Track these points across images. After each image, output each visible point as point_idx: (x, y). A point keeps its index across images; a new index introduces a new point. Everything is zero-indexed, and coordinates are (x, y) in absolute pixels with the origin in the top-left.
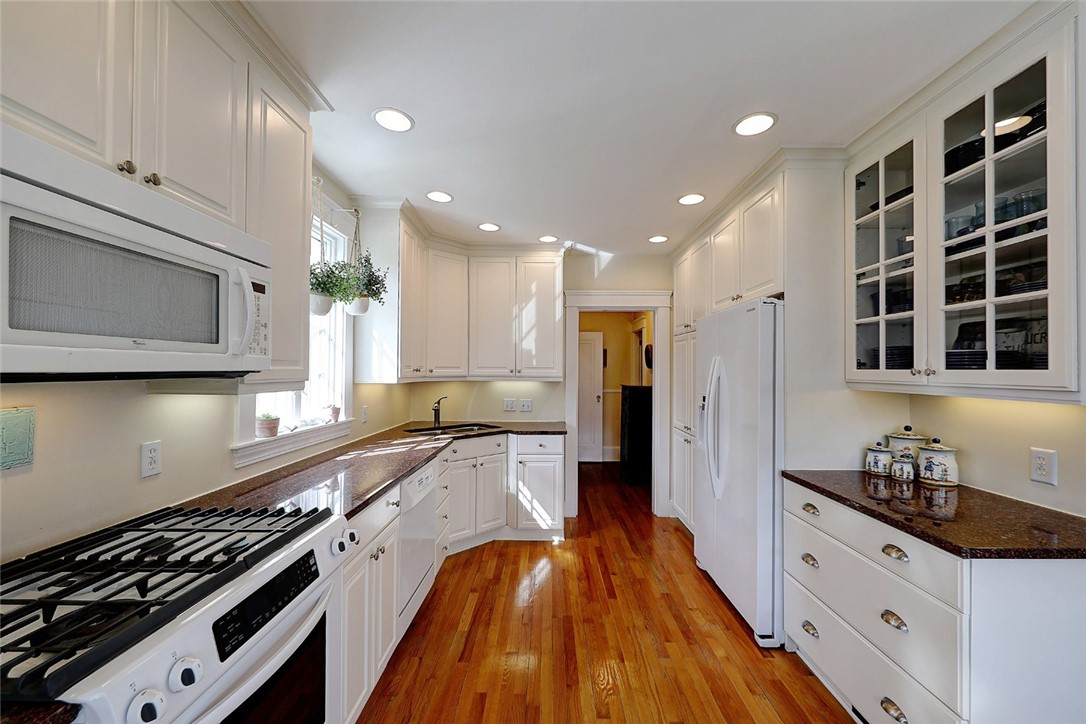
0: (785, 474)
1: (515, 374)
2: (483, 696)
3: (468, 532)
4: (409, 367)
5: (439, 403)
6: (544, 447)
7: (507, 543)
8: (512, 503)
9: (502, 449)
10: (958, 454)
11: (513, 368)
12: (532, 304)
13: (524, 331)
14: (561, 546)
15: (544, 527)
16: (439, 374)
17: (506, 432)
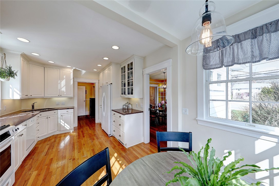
0: (112, 110)
1: (60, 96)
2: (52, 159)
3: (45, 134)
4: (24, 95)
5: (34, 104)
6: (68, 112)
7: (58, 135)
8: (59, 125)
9: (56, 113)
10: (132, 105)
11: (59, 95)
12: (64, 80)
13: (62, 86)
14: (73, 132)
15: (68, 129)
16: (33, 96)
17: (57, 109)
